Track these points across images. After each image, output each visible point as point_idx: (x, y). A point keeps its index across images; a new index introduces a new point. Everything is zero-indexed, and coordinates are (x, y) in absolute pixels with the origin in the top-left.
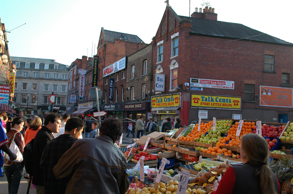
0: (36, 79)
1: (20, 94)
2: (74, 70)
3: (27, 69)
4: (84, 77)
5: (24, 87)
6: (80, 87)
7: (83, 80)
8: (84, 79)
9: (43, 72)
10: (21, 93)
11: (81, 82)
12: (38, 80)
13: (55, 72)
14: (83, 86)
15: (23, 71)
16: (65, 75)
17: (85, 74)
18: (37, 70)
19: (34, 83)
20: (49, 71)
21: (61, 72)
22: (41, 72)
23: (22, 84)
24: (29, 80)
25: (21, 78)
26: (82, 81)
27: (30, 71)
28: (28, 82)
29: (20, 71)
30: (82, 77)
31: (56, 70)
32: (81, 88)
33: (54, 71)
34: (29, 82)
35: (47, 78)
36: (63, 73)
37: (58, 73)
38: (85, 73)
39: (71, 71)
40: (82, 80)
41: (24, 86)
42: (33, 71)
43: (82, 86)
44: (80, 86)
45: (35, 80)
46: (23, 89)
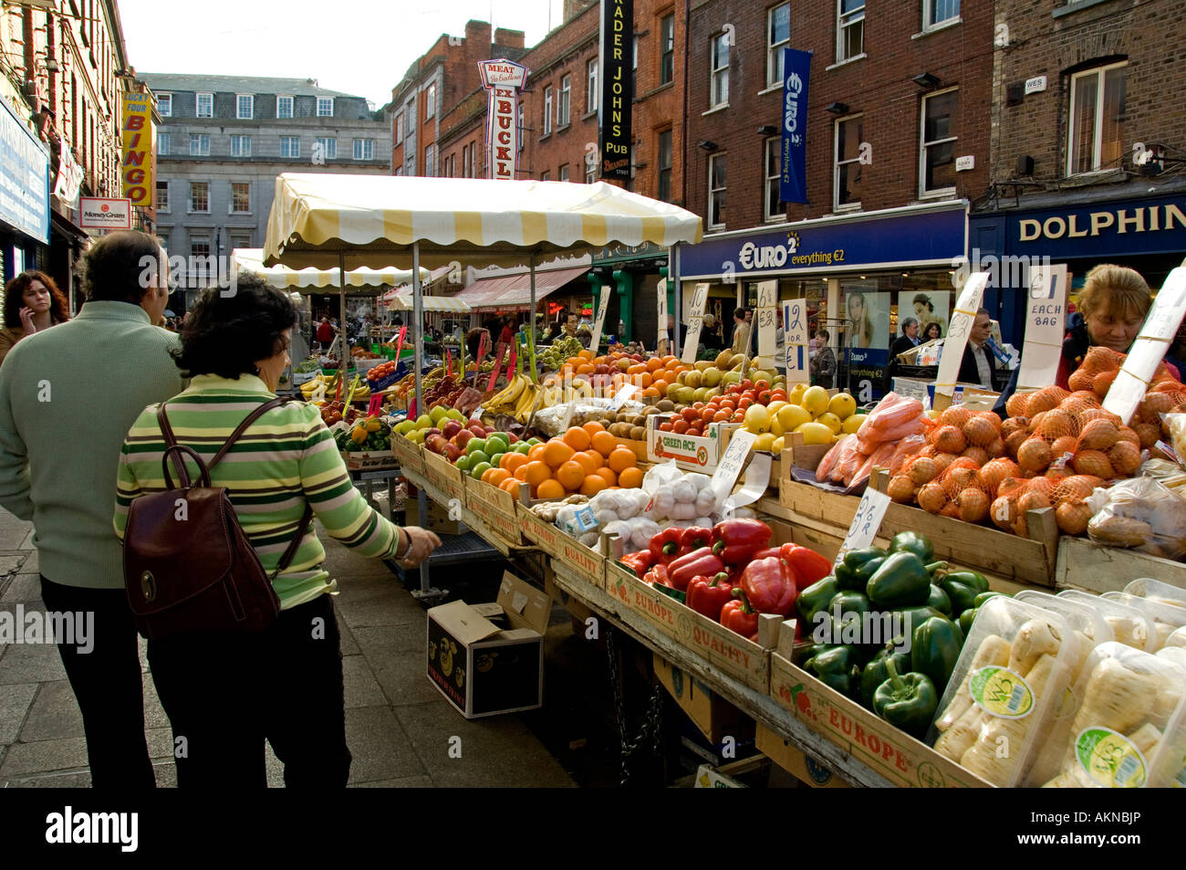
0: (244, 161)
1: (184, 230)
2: (424, 95)
3: (202, 122)
4: (512, 101)
5: (194, 201)
6: (496, 161)
7: (509, 119)
8: (512, 115)
9: (271, 131)
10: (187, 228)
11: (499, 129)
12: (252, 169)
13: (321, 127)
14: (511, 154)
15: (189, 129)
16: (366, 140)
17: (518, 89)
18: (244, 124)
19: (238, 179)
20: (298, 127)
21: (347, 128)
22: (262, 131)
23: (189, 184)
24: (216, 168)
25: (180, 162)
26: (501, 124)
27: (217, 130)
28: (211, 177)
29: (176, 129)
30: (502, 103)
31: (327, 123)
32: (502, 166)
33: (318, 123)
34: (217, 177)
35: (290, 156)
36: (355, 134)
37: (333, 133)
38: (519, 83)
39: (409, 104)
40: (501, 119)
41: (194, 195)
42: (228, 131)
43: (503, 153)
44: (496, 153)
45: (240, 169)
46: (194, 207)
